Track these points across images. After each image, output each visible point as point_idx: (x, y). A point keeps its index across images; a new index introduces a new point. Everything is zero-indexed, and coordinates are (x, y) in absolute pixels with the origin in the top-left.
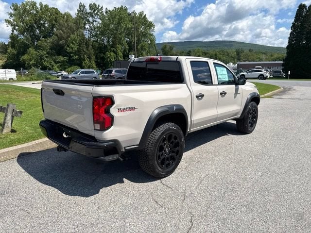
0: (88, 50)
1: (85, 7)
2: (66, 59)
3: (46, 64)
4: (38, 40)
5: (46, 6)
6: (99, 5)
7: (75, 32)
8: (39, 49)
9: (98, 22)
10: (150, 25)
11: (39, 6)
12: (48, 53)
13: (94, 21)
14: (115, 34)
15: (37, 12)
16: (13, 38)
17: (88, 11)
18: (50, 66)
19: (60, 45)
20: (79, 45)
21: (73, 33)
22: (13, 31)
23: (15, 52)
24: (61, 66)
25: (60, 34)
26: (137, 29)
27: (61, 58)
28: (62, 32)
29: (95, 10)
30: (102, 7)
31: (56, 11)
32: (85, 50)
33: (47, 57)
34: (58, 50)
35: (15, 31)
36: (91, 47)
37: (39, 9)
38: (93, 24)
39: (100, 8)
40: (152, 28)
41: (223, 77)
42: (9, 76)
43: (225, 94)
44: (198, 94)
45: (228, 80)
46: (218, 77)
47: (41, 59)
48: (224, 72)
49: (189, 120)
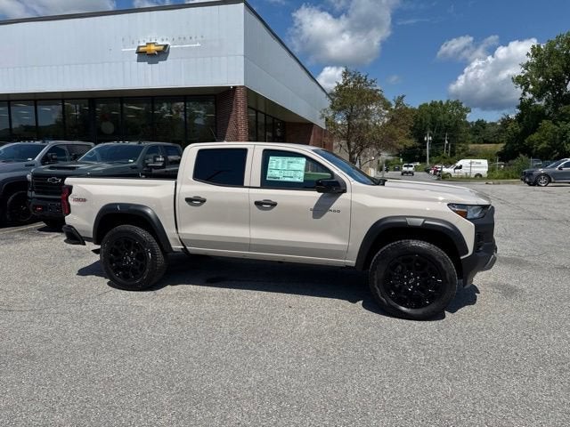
8: (562, 120)
16: (524, 106)
22: (524, 94)
23: (520, 130)
41: (286, 173)
42: (476, 170)
43: (274, 205)
44: (191, 196)
45: (301, 180)
46: (269, 174)
47: (562, 139)
48: (294, 166)
49: (170, 231)
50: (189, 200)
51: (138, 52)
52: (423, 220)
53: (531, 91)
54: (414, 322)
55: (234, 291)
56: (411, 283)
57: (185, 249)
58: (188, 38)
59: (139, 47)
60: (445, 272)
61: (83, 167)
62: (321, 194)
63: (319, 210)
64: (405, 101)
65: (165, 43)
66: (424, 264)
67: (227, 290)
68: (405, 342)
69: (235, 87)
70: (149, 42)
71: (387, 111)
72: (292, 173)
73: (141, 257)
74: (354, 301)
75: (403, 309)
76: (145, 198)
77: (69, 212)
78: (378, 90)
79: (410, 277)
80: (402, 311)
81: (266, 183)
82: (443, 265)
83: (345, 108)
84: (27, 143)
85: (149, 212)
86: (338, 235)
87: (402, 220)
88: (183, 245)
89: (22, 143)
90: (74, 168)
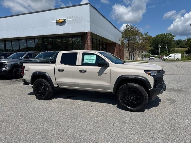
41: (90, 61)
43: (85, 71)
44: (60, 69)
45: (95, 63)
46: (84, 61)
48: (92, 58)
49: (53, 80)
50: (59, 70)
51: (56, 22)
52: (134, 76)
54: (133, 113)
55: (75, 100)
56: (132, 98)
57: (58, 87)
58: (72, 17)
59: (57, 21)
60: (143, 95)
61: (35, 60)
62: (101, 67)
63: (100, 73)
64: (148, 34)
65: (65, 19)
66: (136, 92)
67: (73, 100)
68: (127, 120)
69: (87, 32)
70: (60, 19)
71: (142, 38)
72: (92, 61)
73: (45, 89)
74: (114, 105)
75: (129, 107)
76: (46, 70)
77: (24, 75)
78: (138, 31)
79: (131, 97)
80: (128, 108)
81: (83, 64)
82: (142, 92)
83: (127, 37)
84: (20, 52)
85: (47, 74)
86: (107, 81)
87: (127, 76)
88: (58, 85)
89: (19, 53)
90: (32, 60)
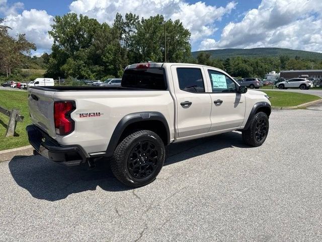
0: (123, 59)
1: (121, 17)
2: (102, 68)
3: (83, 73)
4: (77, 50)
5: (86, 17)
6: (135, 15)
7: (111, 42)
8: (78, 59)
9: (134, 32)
10: (186, 33)
11: (79, 18)
12: (85, 63)
13: (130, 31)
14: (150, 43)
15: (78, 23)
16: (55, 48)
17: (125, 21)
18: (87, 75)
19: (97, 54)
20: (115, 54)
21: (109, 43)
22: (55, 42)
23: (56, 62)
24: (97, 75)
25: (98, 44)
26: (173, 38)
27: (97, 68)
28: (99, 42)
29: (131, 20)
30: (138, 17)
31: (95, 22)
32: (120, 59)
33: (84, 66)
34: (95, 59)
35: (57, 42)
36: (126, 56)
37: (79, 21)
38: (129, 34)
39: (136, 17)
40: (188, 36)
41: (220, 84)
42: (47, 85)
43: (221, 102)
44: (184, 102)
45: (226, 87)
46: (214, 84)
47: (79, 69)
49: (171, 129)
53: (58, 41)
78: (7, 27)
